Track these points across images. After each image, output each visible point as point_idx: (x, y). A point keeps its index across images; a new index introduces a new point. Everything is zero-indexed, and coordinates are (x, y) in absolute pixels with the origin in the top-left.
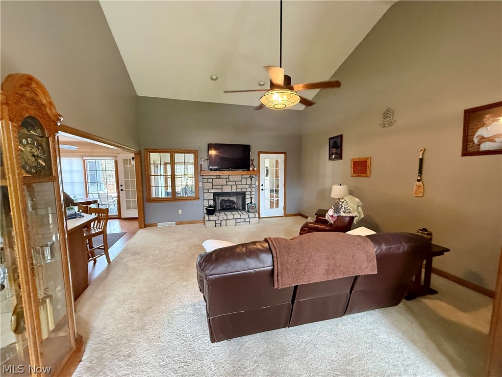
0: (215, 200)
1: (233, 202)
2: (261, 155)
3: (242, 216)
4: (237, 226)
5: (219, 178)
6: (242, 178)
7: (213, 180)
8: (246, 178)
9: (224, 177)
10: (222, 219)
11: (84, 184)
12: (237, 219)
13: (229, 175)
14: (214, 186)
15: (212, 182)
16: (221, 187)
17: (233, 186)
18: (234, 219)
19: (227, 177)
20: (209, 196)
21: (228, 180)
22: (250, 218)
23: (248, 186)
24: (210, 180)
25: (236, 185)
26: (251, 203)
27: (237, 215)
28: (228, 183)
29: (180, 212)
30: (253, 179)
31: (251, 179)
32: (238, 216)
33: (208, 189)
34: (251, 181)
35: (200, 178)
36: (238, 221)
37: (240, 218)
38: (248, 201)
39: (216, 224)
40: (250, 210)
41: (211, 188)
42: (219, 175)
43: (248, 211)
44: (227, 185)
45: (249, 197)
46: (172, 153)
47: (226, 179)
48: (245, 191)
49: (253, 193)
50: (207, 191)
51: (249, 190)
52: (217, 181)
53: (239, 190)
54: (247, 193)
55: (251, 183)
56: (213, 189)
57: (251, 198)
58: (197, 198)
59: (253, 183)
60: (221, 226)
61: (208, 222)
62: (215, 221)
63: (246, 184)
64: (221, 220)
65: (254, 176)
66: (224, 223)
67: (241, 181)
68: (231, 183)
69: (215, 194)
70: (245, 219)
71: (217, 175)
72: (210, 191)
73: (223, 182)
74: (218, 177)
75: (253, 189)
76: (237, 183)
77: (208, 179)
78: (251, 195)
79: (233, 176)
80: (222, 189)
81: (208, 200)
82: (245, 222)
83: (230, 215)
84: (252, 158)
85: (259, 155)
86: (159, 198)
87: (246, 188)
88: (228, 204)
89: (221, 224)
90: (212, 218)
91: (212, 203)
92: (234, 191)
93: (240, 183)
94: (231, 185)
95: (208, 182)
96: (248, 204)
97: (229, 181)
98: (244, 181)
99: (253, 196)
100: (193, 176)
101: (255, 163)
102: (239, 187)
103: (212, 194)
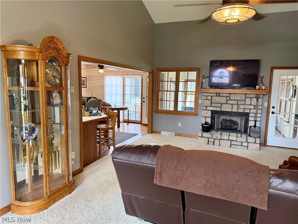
0: (213, 118)
1: (236, 123)
2: (275, 71)
3: (239, 139)
4: (231, 149)
5: (219, 96)
6: (246, 98)
7: (212, 98)
8: (251, 98)
9: (224, 95)
10: (216, 138)
11: (123, 95)
12: (233, 140)
13: (230, 93)
14: (212, 104)
15: (211, 100)
16: (220, 105)
17: (234, 106)
18: (229, 140)
19: (228, 95)
20: (206, 113)
21: (228, 98)
22: (248, 143)
23: (252, 107)
24: (209, 98)
25: (238, 105)
26: (255, 126)
27: (233, 136)
28: (228, 102)
29: (180, 125)
30: (260, 100)
31: (258, 99)
32: (235, 139)
33: (206, 107)
34: (257, 101)
35: (200, 95)
36: (233, 143)
37: (236, 141)
38: (251, 124)
39: (208, 141)
40: (252, 134)
41: (210, 105)
42: (220, 93)
43: (250, 136)
44: (227, 103)
45: (253, 119)
46: (178, 71)
47: (227, 97)
48: (249, 112)
49: (259, 115)
50: (205, 108)
51: (255, 111)
52: (216, 99)
53: (241, 111)
54: (251, 115)
55: (257, 103)
56: (211, 106)
57: (256, 121)
58: (195, 114)
59: (260, 103)
60: (214, 144)
61: (201, 138)
62: (208, 138)
63: (250, 104)
64: (214, 139)
65: (261, 96)
66: (217, 142)
67: (245, 100)
68: (231, 102)
69: (213, 112)
70: (242, 142)
71: (217, 93)
72: (208, 108)
73: (223, 100)
74: (218, 94)
75: (259, 111)
76: (239, 102)
77: (207, 96)
78: (256, 117)
79: (235, 95)
80: (221, 107)
81: (205, 117)
82: (242, 145)
83: (225, 135)
84: (262, 74)
85: (272, 72)
86: (164, 111)
87: (250, 109)
88: (228, 124)
89: (214, 142)
90: (205, 134)
91: (209, 120)
92: (235, 110)
93: (243, 102)
94: (232, 105)
95: (207, 99)
96: (251, 127)
97: (230, 100)
98: (248, 101)
99: (258, 119)
100: (194, 93)
101: (266, 81)
102: (242, 107)
103: (210, 112)
